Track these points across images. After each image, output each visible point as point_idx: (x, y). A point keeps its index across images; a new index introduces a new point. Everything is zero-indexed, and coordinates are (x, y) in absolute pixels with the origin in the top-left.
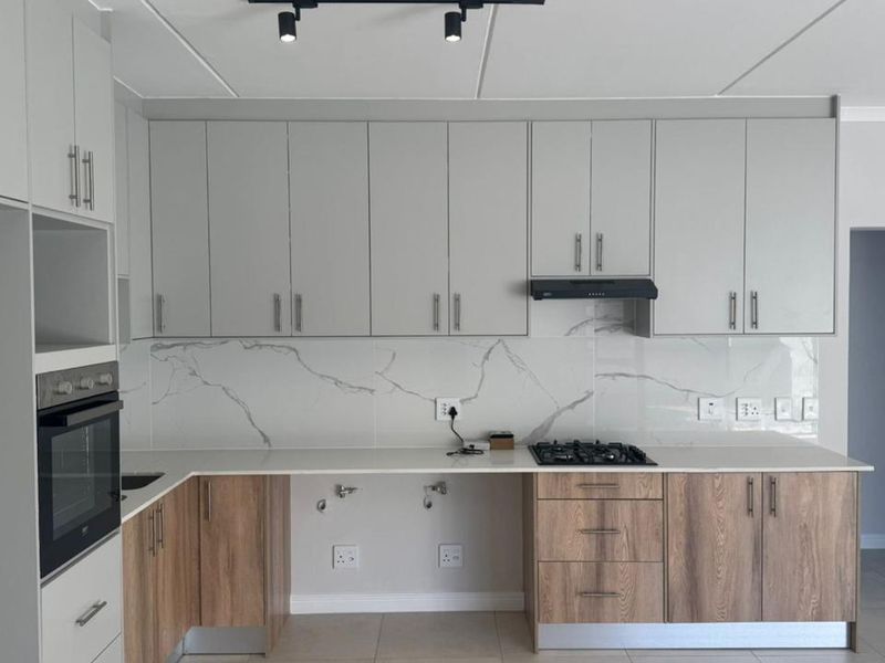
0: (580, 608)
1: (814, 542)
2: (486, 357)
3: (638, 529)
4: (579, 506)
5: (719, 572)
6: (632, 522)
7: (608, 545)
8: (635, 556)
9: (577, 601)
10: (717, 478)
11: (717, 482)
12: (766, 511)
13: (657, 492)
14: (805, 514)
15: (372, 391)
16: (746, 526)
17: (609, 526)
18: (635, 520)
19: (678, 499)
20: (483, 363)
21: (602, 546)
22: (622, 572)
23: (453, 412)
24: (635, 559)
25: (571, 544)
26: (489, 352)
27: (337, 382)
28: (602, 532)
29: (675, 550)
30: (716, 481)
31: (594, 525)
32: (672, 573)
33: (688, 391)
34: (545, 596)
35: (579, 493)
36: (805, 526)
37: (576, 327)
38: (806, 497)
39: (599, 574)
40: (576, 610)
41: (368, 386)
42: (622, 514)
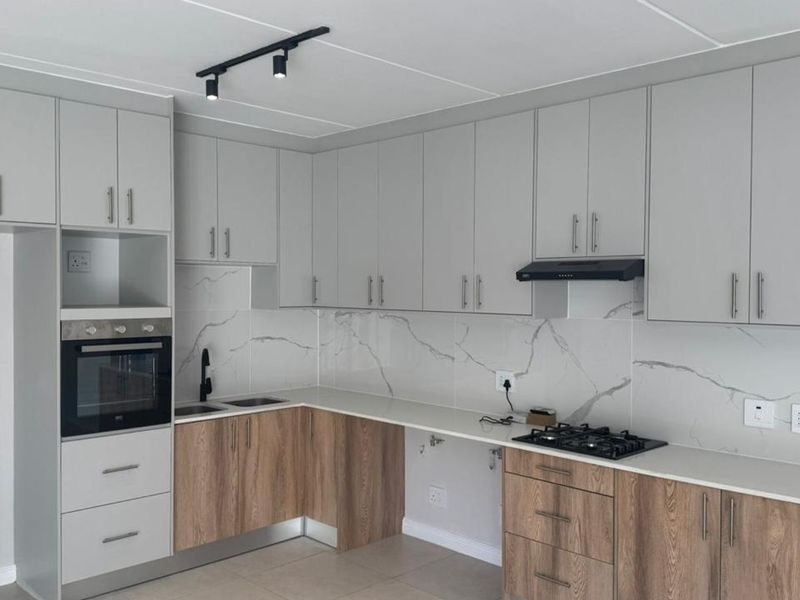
0: (538, 587)
1: (785, 591)
2: (535, 336)
3: (590, 523)
4: (538, 486)
5: (670, 593)
6: (584, 514)
7: (563, 534)
8: (586, 549)
9: (536, 580)
10: (670, 485)
11: (670, 491)
12: (725, 537)
13: (608, 488)
14: (774, 553)
15: (453, 359)
16: (703, 549)
17: (563, 512)
18: (587, 513)
19: (629, 500)
20: (533, 341)
21: (557, 531)
22: (575, 564)
23: (507, 385)
24: (587, 554)
25: (531, 522)
26: (537, 331)
27: (432, 349)
28: (557, 517)
29: (625, 556)
30: (668, 488)
31: (551, 509)
32: (622, 579)
33: (733, 389)
34: (510, 567)
35: (537, 473)
36: (774, 566)
37: (614, 310)
38: (776, 532)
39: (555, 559)
40: (535, 589)
41: (451, 355)
42: (575, 504)
